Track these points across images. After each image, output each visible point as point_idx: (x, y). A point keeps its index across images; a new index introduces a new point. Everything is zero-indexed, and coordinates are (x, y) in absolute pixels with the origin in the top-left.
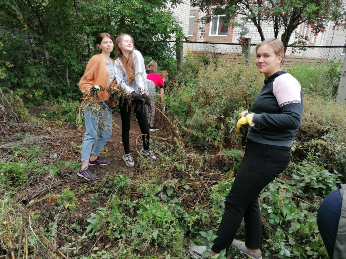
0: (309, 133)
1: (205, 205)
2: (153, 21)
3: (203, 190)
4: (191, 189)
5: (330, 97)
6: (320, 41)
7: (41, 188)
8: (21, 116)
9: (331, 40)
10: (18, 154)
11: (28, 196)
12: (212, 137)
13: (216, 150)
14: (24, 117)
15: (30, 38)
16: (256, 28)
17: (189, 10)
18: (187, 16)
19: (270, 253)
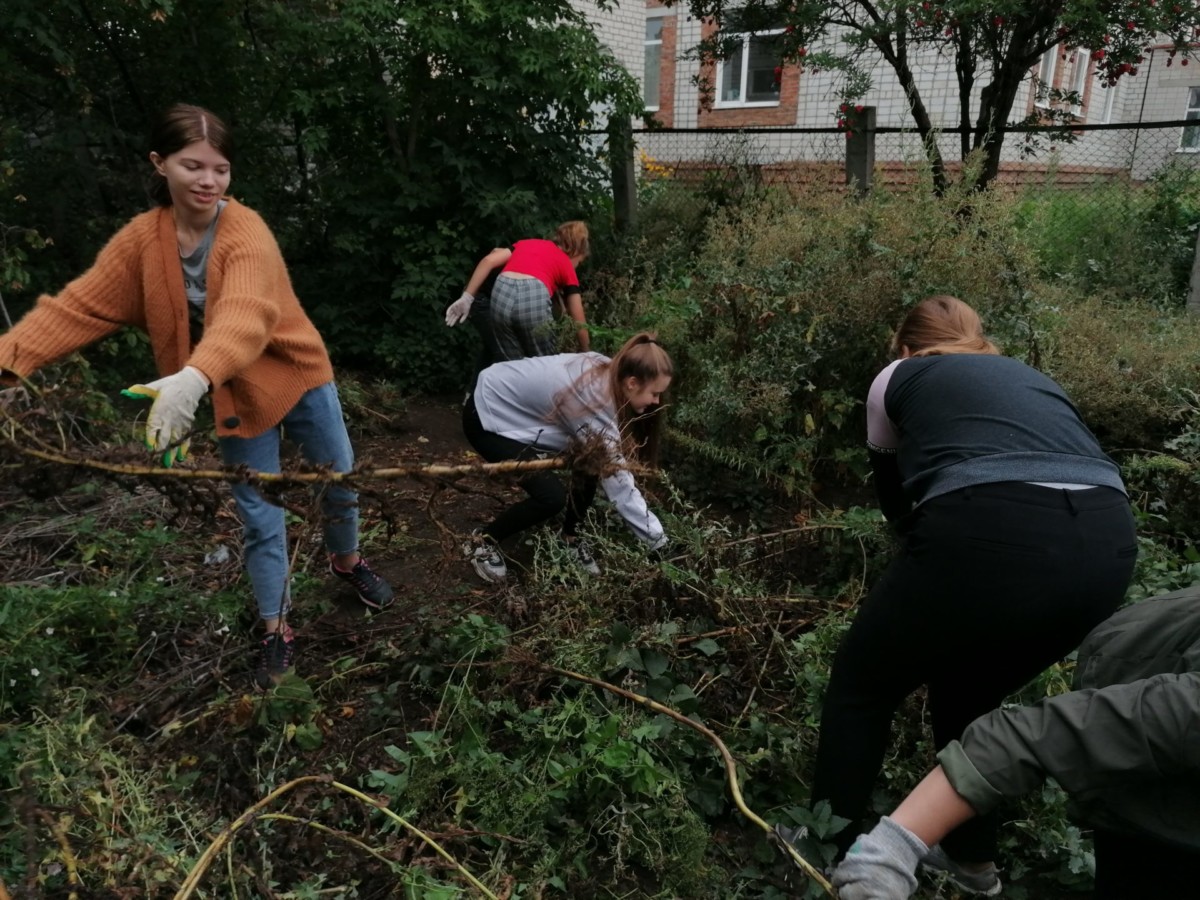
0: (1116, 430)
1: (780, 708)
2: (535, 64)
3: (763, 656)
4: (725, 652)
5: (1166, 303)
6: (1102, 106)
7: (189, 674)
8: (89, 419)
9: (1140, 102)
10: (94, 557)
11: (146, 707)
12: (773, 462)
13: (787, 508)
14: (100, 423)
15: (89, 144)
16: (892, 69)
17: (644, 18)
18: (635, 41)
19: (1026, 869)
